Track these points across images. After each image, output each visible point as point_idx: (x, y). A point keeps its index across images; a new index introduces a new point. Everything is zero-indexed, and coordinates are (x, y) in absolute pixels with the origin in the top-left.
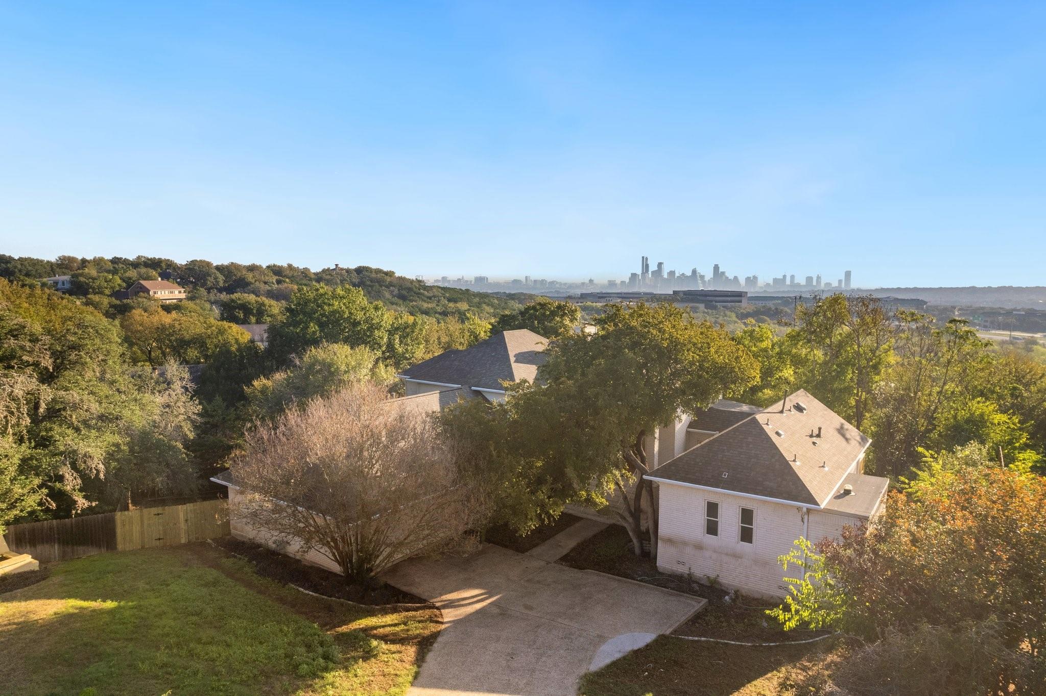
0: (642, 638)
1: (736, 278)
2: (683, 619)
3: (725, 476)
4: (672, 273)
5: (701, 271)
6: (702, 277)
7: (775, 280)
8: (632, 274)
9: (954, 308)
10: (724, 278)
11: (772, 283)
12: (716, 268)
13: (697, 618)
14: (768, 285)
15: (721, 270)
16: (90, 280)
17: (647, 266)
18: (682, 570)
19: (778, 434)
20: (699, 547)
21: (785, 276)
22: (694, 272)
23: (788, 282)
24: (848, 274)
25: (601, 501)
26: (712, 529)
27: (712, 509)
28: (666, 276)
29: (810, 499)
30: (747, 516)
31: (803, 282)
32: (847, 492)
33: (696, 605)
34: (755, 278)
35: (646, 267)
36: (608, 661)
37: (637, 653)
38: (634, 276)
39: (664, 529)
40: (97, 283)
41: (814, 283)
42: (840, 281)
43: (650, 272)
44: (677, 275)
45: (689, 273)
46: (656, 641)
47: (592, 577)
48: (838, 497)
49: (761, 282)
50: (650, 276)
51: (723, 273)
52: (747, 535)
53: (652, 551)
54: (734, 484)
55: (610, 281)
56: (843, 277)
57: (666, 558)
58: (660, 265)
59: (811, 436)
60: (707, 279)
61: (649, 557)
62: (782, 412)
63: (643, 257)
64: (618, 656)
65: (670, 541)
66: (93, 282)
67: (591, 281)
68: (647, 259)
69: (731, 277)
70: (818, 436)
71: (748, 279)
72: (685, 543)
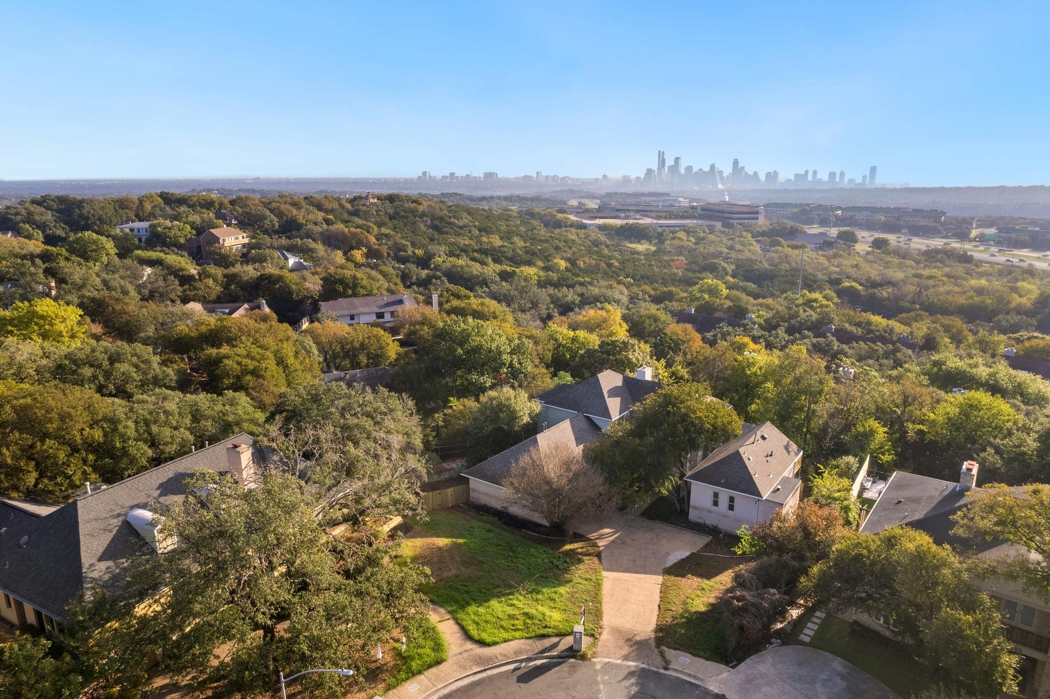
0: (685, 554)
1: (756, 173)
2: (701, 546)
3: (723, 481)
4: (689, 168)
5: (719, 166)
6: (721, 173)
7: (797, 176)
8: (648, 169)
9: (973, 219)
10: (743, 173)
11: (793, 180)
12: (736, 162)
13: (707, 545)
14: (789, 181)
15: (740, 165)
16: (167, 230)
17: (664, 160)
18: (700, 521)
19: (749, 459)
20: (709, 511)
21: (807, 172)
22: (713, 167)
23: (810, 177)
24: (873, 170)
25: (665, 492)
26: (716, 503)
27: (716, 495)
28: (682, 171)
29: (759, 495)
30: (732, 499)
31: (826, 178)
32: (778, 489)
33: (707, 539)
34: (776, 173)
35: (662, 162)
36: (672, 563)
37: (683, 560)
38: (649, 171)
39: (693, 502)
40: (173, 232)
41: (837, 179)
42: (865, 177)
43: (666, 168)
44: (695, 170)
45: (707, 169)
46: (690, 555)
47: (658, 525)
48: (774, 492)
49: (782, 177)
50: (666, 171)
51: (743, 168)
52: (731, 508)
53: (686, 510)
54: (727, 486)
55: (624, 177)
56: (868, 174)
57: (693, 515)
58: (677, 159)
59: (767, 456)
60: (725, 175)
61: (685, 513)
62: (753, 443)
63: (659, 152)
64: (675, 561)
65: (695, 508)
66: (170, 232)
67: (605, 177)
68: (663, 153)
69: (751, 173)
70: (771, 455)
71: (768, 175)
72: (703, 510)
